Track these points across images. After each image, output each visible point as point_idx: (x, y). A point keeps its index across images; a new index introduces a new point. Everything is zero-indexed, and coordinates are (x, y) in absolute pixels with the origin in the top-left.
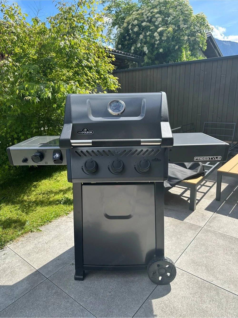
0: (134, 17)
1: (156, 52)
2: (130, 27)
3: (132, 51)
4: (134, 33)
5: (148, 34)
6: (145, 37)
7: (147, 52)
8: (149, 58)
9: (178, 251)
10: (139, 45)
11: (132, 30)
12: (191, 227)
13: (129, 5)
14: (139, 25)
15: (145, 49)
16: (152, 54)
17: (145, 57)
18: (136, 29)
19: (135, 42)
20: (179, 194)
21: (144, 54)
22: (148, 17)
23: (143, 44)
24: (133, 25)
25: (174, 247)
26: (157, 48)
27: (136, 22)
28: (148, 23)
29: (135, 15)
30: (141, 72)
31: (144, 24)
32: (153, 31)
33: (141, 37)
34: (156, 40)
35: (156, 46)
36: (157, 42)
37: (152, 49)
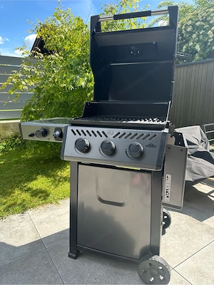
0: (189, 18)
1: (208, 50)
2: (183, 27)
3: (184, 50)
4: (187, 32)
5: (201, 33)
6: (198, 36)
7: (199, 50)
8: (200, 56)
9: (185, 253)
10: (191, 44)
11: (185, 30)
12: (209, 230)
13: (185, 7)
14: (193, 26)
15: (198, 47)
16: (204, 51)
17: (197, 55)
18: (189, 29)
19: (187, 42)
20: (207, 192)
21: (196, 52)
22: (202, 17)
23: (195, 43)
24: (186, 25)
25: (182, 249)
26: (210, 46)
27: (190, 22)
28: (202, 23)
29: (189, 15)
30: (186, 68)
31: (198, 24)
32: (206, 30)
33: (194, 36)
34: (210, 39)
35: (209, 44)
36: (210, 40)
37: (205, 48)
